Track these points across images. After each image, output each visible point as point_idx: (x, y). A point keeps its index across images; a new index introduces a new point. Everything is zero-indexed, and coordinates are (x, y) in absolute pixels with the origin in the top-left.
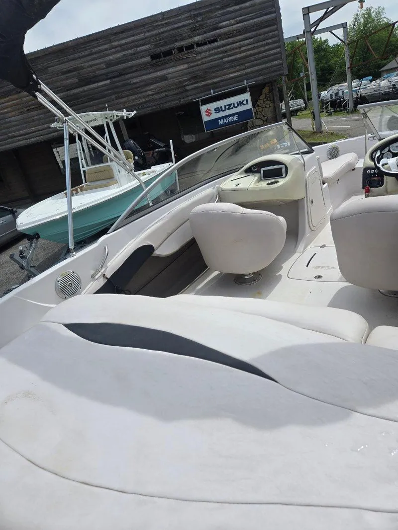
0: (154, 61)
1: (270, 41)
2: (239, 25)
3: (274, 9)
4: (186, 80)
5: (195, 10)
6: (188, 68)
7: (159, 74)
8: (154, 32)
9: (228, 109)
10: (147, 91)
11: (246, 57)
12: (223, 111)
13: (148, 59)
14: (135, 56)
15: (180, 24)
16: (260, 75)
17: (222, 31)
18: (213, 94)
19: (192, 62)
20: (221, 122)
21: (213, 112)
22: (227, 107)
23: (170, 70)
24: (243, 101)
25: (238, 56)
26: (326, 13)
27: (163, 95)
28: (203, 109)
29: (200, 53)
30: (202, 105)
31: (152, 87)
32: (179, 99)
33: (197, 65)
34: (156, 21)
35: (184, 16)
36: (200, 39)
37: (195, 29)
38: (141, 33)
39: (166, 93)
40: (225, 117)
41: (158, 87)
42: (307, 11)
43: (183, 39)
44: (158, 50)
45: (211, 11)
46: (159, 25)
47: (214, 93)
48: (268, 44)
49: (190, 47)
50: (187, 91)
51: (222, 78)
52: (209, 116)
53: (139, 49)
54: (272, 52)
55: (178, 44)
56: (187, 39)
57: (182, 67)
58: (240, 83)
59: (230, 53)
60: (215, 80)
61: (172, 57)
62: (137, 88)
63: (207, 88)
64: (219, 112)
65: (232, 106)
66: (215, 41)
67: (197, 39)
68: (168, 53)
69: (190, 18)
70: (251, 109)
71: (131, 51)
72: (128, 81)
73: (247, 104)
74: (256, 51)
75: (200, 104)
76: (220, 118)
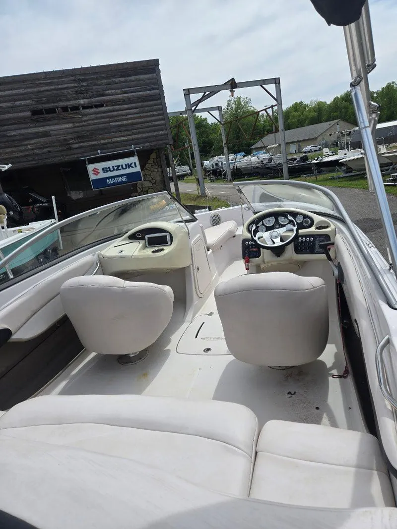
0: (36, 117)
1: (155, 113)
2: (125, 95)
3: (157, 86)
4: (72, 139)
5: (80, 75)
6: (74, 128)
7: (41, 129)
8: (36, 89)
9: (117, 170)
10: (28, 145)
11: (132, 124)
12: (111, 171)
13: (29, 113)
14: (13, 109)
15: (65, 86)
16: (147, 142)
17: (108, 98)
18: (100, 155)
19: (77, 123)
20: (109, 182)
21: (101, 171)
22: (115, 168)
23: (53, 127)
24: (132, 164)
25: (125, 122)
26: (203, 96)
27: (45, 150)
28: (90, 167)
29: (86, 115)
30: (89, 164)
31: (33, 141)
32: (63, 156)
33: (83, 126)
34: (38, 79)
35: (68, 79)
36: (86, 102)
37: (81, 93)
38: (21, 88)
39: (49, 149)
40: (114, 177)
41: (39, 142)
42: (188, 92)
43: (67, 100)
44: (40, 107)
45: (97, 79)
46: (40, 83)
47: (101, 153)
48: (153, 115)
49: (75, 108)
50: (71, 149)
51: (110, 141)
52: (97, 175)
53: (17, 103)
54: (157, 123)
55: (62, 104)
56: (71, 100)
57: (67, 126)
58: (128, 147)
59: (116, 118)
60: (102, 142)
61: (55, 115)
62: (14, 141)
63: (94, 148)
64: (107, 171)
65: (120, 168)
66: (102, 106)
67: (82, 101)
68: (52, 111)
69: (75, 81)
70: (139, 172)
71: (9, 104)
72: (5, 133)
73: (136, 166)
74: (143, 120)
75: (87, 162)
76: (109, 178)
